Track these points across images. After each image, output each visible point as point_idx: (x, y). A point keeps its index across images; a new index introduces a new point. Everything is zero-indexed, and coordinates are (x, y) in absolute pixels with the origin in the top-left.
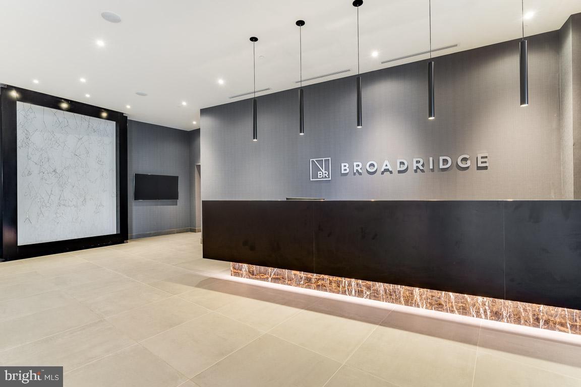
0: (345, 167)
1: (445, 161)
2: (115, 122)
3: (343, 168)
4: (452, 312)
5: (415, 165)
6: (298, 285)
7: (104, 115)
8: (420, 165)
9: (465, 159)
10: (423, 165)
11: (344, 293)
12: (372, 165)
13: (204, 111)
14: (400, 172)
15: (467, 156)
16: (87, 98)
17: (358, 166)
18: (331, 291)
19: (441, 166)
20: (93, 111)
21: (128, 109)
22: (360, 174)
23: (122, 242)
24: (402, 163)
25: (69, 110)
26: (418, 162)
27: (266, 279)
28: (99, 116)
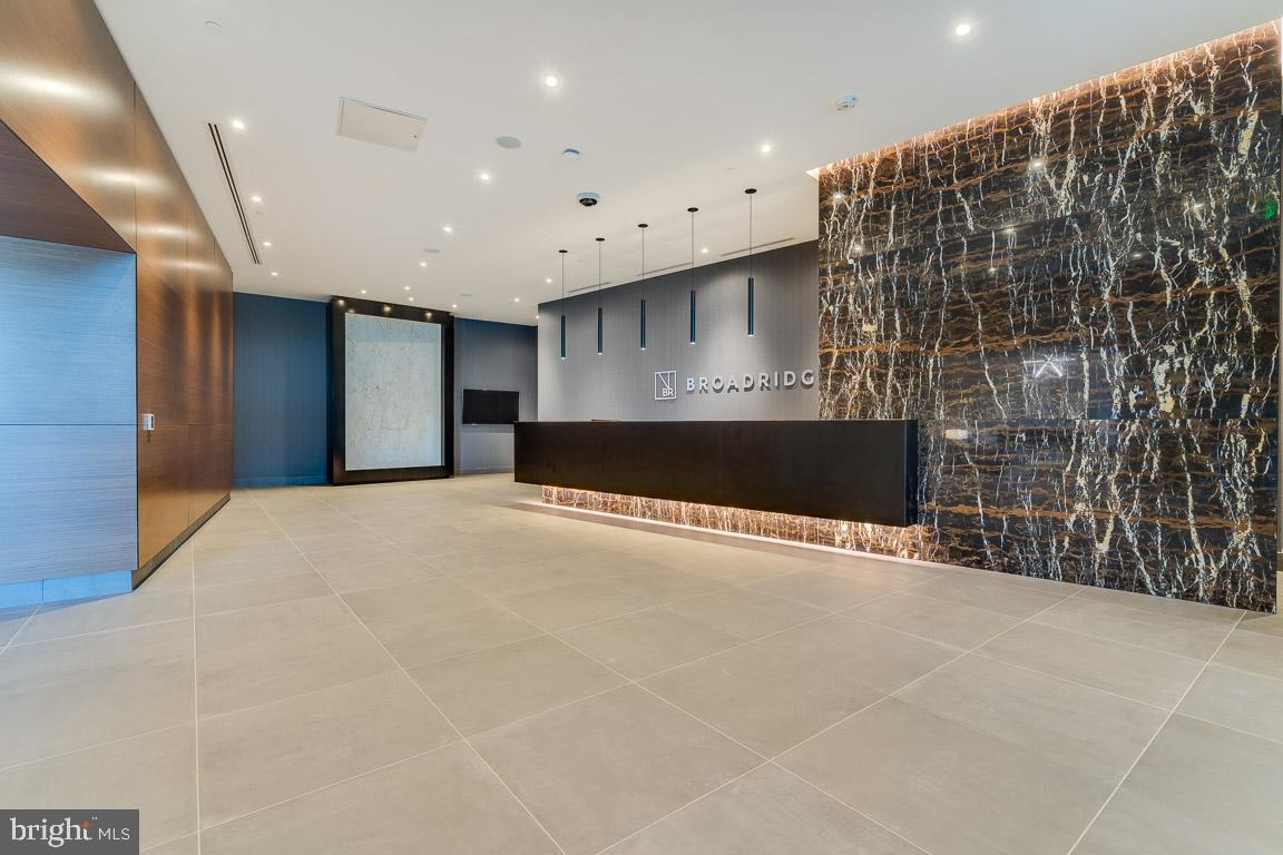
0: (690, 384)
1: (790, 376)
2: (440, 325)
3: (689, 384)
4: (707, 526)
5: (761, 381)
6: (597, 509)
7: (429, 315)
8: (765, 382)
9: (808, 375)
10: (768, 382)
11: (632, 515)
12: (718, 380)
13: (543, 307)
14: (746, 389)
15: (811, 372)
16: (411, 301)
17: (704, 381)
18: (623, 514)
19: (786, 384)
20: (416, 314)
21: (455, 308)
22: (706, 391)
23: (447, 477)
24: (748, 379)
25: (390, 315)
26: (763, 378)
27: (571, 505)
28: (423, 319)
